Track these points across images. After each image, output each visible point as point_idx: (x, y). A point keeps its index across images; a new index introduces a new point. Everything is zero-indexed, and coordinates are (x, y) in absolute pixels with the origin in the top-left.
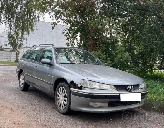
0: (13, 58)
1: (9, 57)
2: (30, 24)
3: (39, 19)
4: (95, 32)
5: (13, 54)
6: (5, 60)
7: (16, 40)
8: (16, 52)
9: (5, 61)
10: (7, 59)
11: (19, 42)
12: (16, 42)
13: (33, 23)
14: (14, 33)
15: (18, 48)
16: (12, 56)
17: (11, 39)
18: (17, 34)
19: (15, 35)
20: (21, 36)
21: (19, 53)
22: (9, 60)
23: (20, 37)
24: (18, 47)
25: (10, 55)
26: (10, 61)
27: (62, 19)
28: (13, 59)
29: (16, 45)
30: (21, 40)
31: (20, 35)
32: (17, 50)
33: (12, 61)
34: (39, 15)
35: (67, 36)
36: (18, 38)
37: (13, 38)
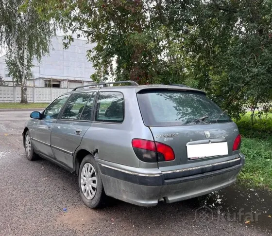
0: (17, 96)
1: (12, 96)
2: (42, 42)
3: (55, 33)
4: (143, 53)
5: (18, 91)
6: (6, 100)
7: (21, 69)
8: (21, 88)
9: (6, 102)
10: (9, 99)
11: (25, 72)
12: (20, 72)
13: (46, 39)
14: (17, 56)
15: (25, 81)
16: (17, 93)
17: (12, 67)
18: (21, 58)
19: (18, 60)
20: (28, 62)
21: (26, 89)
22: (12, 99)
23: (26, 64)
24: (23, 80)
25: (12, 93)
26: (13, 102)
27: (86, 32)
28: (17, 99)
29: (21, 77)
30: (28, 69)
31: (26, 61)
32: (22, 84)
33: (17, 102)
34: (54, 26)
35: (95, 61)
36: (22, 64)
37: (15, 65)
